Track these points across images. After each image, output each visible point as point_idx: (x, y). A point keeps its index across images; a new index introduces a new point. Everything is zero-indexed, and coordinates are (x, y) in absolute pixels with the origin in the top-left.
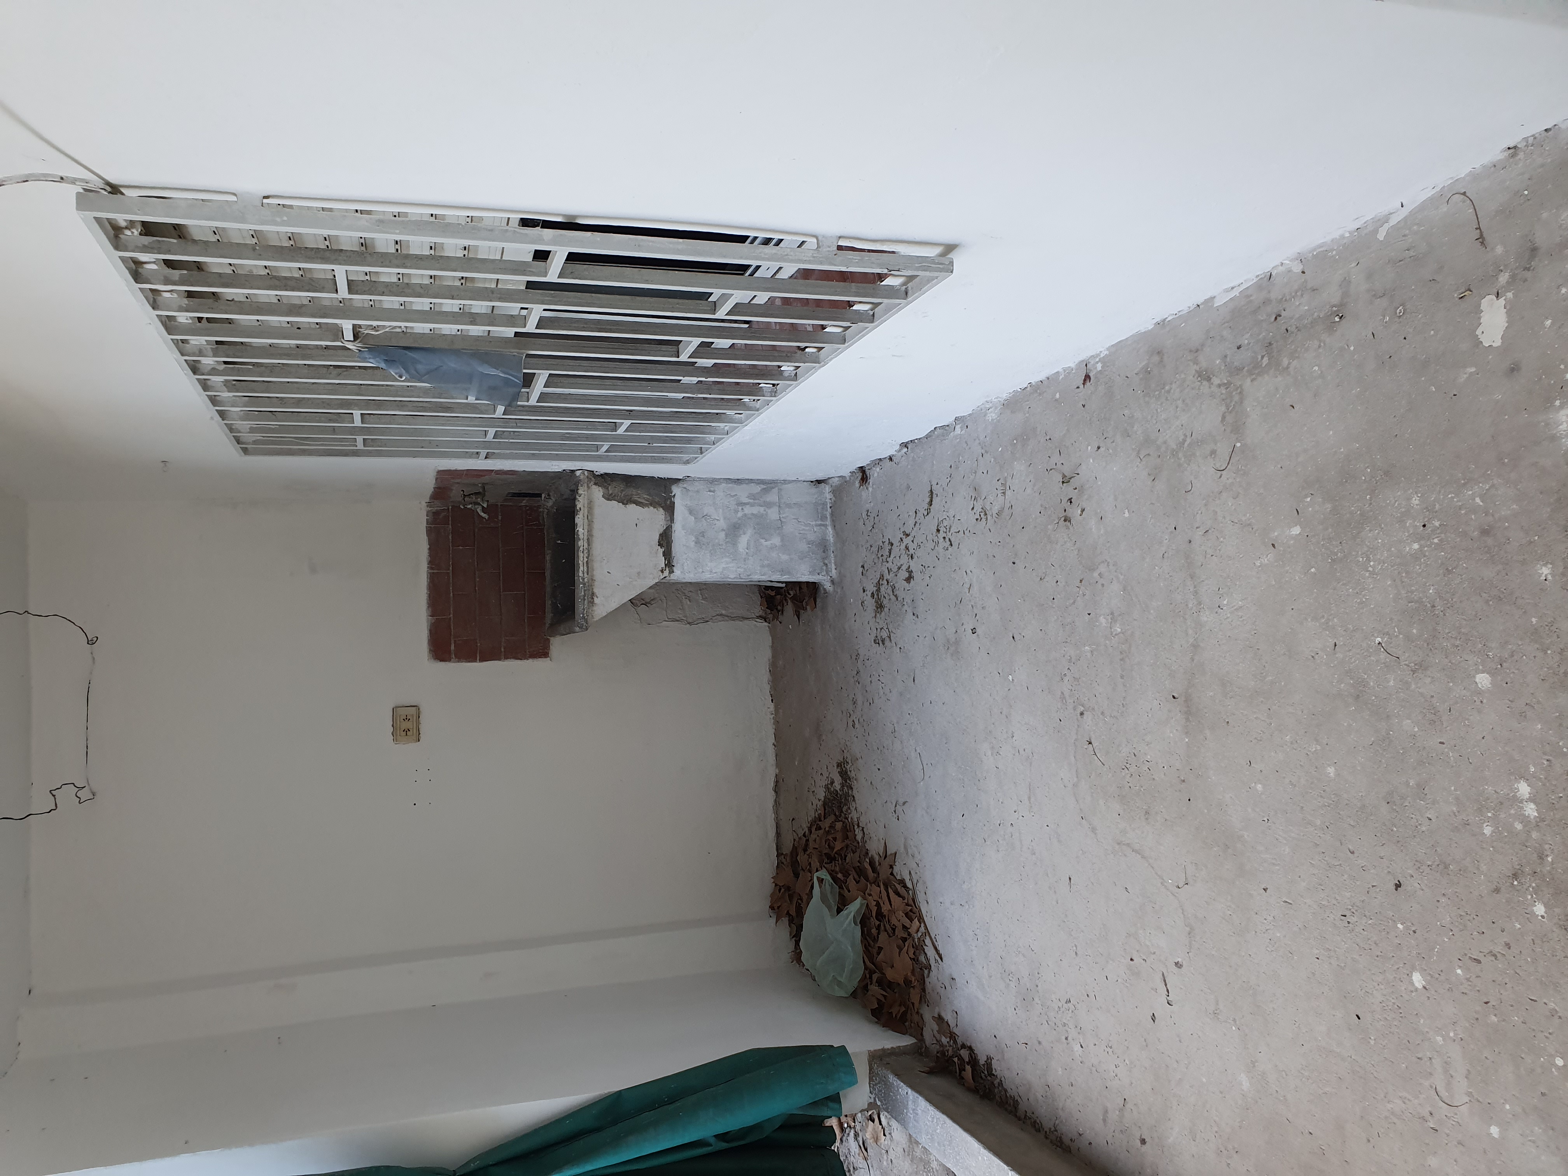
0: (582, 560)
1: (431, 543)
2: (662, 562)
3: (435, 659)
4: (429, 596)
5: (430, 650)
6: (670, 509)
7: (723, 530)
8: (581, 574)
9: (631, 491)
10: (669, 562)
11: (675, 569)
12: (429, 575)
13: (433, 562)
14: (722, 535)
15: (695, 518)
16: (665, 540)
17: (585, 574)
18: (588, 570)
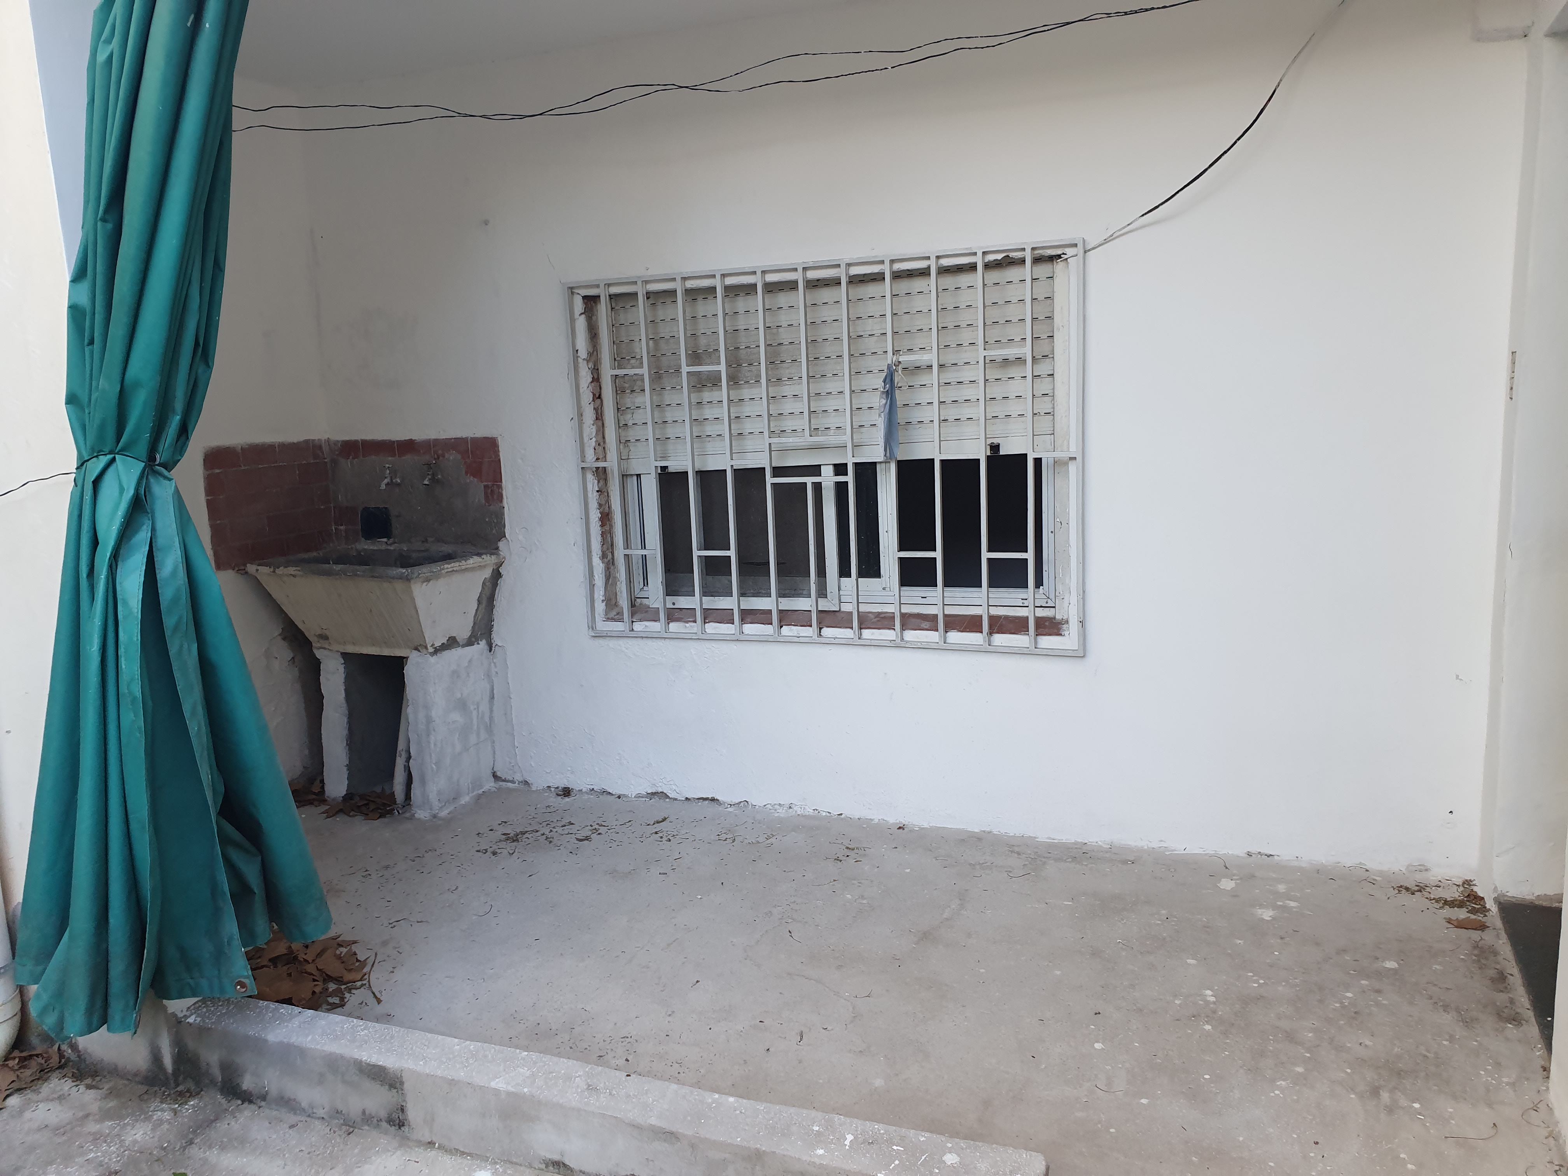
0: (455, 566)
1: (298, 443)
2: (438, 644)
3: (205, 453)
4: (257, 445)
5: (213, 448)
6: (470, 643)
7: (462, 694)
8: (446, 566)
9: (484, 602)
10: (439, 650)
11: (435, 657)
12: (274, 444)
13: (285, 447)
14: (459, 696)
15: (467, 666)
16: (452, 643)
17: (446, 570)
18: (450, 572)
